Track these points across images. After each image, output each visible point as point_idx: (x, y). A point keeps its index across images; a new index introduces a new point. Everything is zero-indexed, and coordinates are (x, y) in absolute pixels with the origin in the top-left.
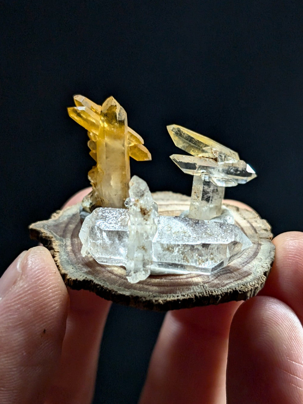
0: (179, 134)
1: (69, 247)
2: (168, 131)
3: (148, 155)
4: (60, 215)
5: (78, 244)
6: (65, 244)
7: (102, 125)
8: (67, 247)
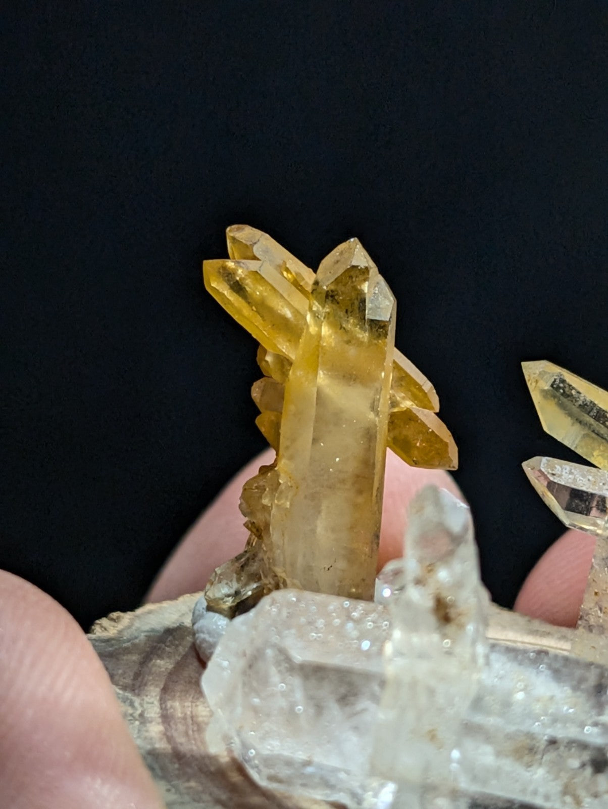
0: (560, 392)
1: (153, 723)
2: (527, 377)
3: (449, 449)
4: (120, 626)
5: (185, 718)
6: (141, 715)
7: (313, 329)
8: (148, 725)
